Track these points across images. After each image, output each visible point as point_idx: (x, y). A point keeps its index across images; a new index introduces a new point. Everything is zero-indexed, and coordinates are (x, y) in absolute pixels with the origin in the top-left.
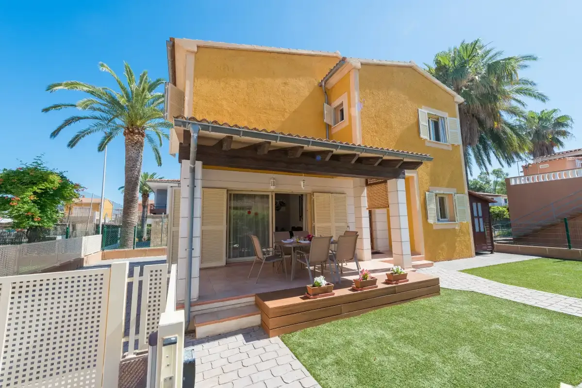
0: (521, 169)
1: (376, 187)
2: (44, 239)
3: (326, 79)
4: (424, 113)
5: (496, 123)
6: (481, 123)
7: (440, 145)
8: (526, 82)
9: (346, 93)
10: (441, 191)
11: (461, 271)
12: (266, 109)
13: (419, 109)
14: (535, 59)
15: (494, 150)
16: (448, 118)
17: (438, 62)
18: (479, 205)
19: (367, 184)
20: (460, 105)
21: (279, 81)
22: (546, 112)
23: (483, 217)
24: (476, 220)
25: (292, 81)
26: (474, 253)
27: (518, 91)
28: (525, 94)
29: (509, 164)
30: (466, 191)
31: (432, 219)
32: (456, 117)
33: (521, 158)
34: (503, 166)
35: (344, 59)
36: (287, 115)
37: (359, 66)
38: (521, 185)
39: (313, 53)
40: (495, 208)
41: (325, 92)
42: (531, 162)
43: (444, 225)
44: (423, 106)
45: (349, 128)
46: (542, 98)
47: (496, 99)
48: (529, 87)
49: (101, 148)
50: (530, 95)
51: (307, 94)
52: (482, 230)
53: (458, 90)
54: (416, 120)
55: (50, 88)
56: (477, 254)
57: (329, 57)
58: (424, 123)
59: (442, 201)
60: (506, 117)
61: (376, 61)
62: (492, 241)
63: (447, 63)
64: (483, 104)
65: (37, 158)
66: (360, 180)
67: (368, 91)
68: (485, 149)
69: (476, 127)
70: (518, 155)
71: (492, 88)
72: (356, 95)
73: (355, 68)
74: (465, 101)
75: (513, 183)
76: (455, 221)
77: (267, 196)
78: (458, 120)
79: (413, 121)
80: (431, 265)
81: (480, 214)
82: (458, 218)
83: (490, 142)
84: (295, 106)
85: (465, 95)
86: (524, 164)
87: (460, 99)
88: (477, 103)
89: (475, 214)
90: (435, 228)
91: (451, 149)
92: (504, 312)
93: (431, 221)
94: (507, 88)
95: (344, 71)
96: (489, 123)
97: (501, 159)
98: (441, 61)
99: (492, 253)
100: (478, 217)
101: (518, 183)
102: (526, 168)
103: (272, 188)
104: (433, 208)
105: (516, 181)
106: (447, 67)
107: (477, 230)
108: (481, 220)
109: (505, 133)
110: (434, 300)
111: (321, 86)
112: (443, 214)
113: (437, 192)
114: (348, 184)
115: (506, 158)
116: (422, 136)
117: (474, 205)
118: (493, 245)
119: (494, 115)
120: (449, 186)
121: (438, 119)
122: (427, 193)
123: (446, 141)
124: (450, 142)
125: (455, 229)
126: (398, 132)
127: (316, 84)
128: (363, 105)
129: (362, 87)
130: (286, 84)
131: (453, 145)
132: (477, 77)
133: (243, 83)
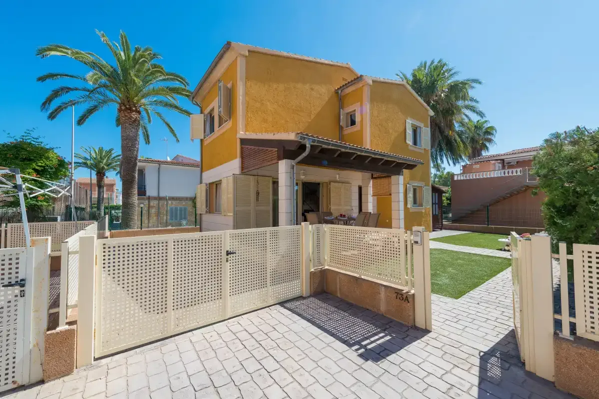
0: (462, 168)
1: (379, 181)
2: (44, 219)
3: (342, 88)
4: (409, 122)
5: (450, 132)
6: (441, 132)
7: (416, 149)
8: (472, 100)
9: (359, 103)
11: (431, 239)
12: (298, 111)
13: (407, 120)
14: (480, 83)
16: (423, 128)
17: (414, 76)
18: (437, 194)
19: (372, 178)
20: (431, 117)
21: (307, 86)
22: (480, 122)
24: (434, 205)
25: (316, 87)
26: (431, 229)
27: (467, 107)
28: (471, 110)
29: (454, 164)
30: (430, 185)
31: (410, 204)
33: (463, 159)
35: (361, 76)
36: (313, 117)
37: (371, 82)
38: (461, 180)
39: (331, 63)
41: (340, 98)
42: (468, 163)
43: (416, 209)
44: (409, 118)
45: (361, 131)
46: (481, 114)
47: (453, 113)
48: (473, 104)
49: (81, 121)
50: (474, 111)
51: (327, 99)
52: (437, 214)
53: (428, 103)
54: (404, 128)
55: (41, 52)
56: (433, 231)
57: (342, 67)
58: (409, 132)
59: (415, 190)
60: (457, 127)
61: (382, 80)
62: (442, 223)
63: (421, 77)
64: (445, 117)
65: (28, 132)
66: (368, 175)
67: (375, 103)
68: (440, 152)
70: (461, 157)
71: (452, 104)
72: (367, 107)
73: (368, 84)
74: (435, 115)
75: (456, 178)
76: (422, 206)
78: (429, 129)
79: (402, 129)
81: (437, 202)
82: (424, 204)
83: (444, 146)
84: (318, 110)
85: (433, 108)
86: (463, 164)
87: (432, 113)
88: (441, 116)
89: (434, 202)
90: (411, 211)
91: (423, 151)
93: (409, 206)
94: (460, 103)
95: (360, 85)
96: (446, 133)
97: (449, 159)
98: (417, 74)
99: (441, 230)
101: (459, 179)
102: (464, 167)
103: (303, 177)
104: (410, 196)
105: (458, 177)
106: (421, 81)
107: (434, 213)
108: (437, 205)
109: (455, 140)
111: (337, 93)
112: (415, 202)
113: (414, 185)
114: (356, 178)
116: (408, 142)
117: (434, 194)
118: (442, 224)
119: (451, 126)
120: (422, 180)
121: (417, 128)
122: (408, 185)
123: (421, 145)
124: (423, 147)
125: (422, 212)
126: (393, 137)
127: (333, 90)
128: (372, 114)
129: (372, 100)
130: (312, 89)
131: (425, 149)
132: (442, 95)
133: (281, 87)
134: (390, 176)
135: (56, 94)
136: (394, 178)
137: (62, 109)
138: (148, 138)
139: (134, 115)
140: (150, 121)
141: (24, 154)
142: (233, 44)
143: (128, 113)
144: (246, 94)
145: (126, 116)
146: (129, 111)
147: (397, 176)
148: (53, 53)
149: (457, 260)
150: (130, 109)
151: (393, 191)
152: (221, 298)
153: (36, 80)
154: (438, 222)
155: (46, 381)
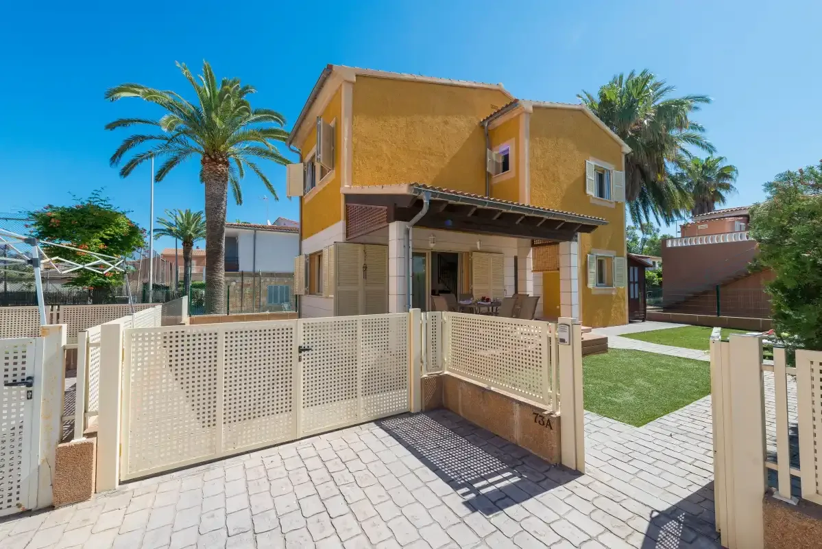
0: (679, 229)
1: (542, 250)
2: (114, 301)
3: (490, 118)
4: (591, 163)
5: (659, 176)
6: (644, 175)
7: (603, 203)
8: (695, 127)
9: (514, 139)
10: (602, 253)
11: (622, 335)
12: (425, 153)
13: (587, 161)
14: (707, 101)
15: (653, 205)
16: (614, 171)
17: (603, 96)
18: (636, 269)
19: (533, 245)
20: (626, 155)
21: (439, 119)
22: (711, 160)
23: (638, 282)
24: (632, 286)
25: (453, 120)
26: (627, 321)
27: (686, 138)
28: (693, 142)
29: (668, 223)
30: (625, 255)
32: (621, 171)
33: (680, 216)
34: (660, 224)
35: (516, 101)
36: (447, 161)
37: (531, 109)
38: (677, 248)
39: (474, 85)
40: (649, 273)
41: (487, 133)
42: (690, 221)
43: (602, 290)
44: (590, 157)
45: (516, 180)
46: (709, 148)
47: (663, 148)
48: (697, 133)
49: (159, 177)
50: (698, 143)
51: (467, 135)
52: (637, 296)
53: (623, 135)
54: (582, 174)
55: (111, 94)
56: (630, 322)
57: (491, 90)
58: (591, 178)
59: (600, 264)
60: (672, 169)
61: (547, 104)
62: (645, 310)
63: (613, 98)
64: (649, 154)
65: (95, 192)
66: (527, 241)
67: (538, 138)
68: (645, 204)
69: (639, 179)
70: (678, 213)
71: (660, 135)
72: (525, 144)
73: (527, 113)
74: (632, 152)
75: (669, 244)
76: (612, 286)
77: (424, 255)
78: (623, 173)
79: (579, 174)
80: (590, 331)
81: (636, 280)
82: (615, 283)
83: (650, 197)
84: (456, 150)
85: (631, 142)
86: (682, 223)
87: (627, 149)
88: (643, 153)
89: (632, 280)
90: (593, 293)
91: (613, 206)
93: (590, 286)
94: (674, 133)
95: (515, 113)
96: (652, 177)
97: (659, 216)
98: (607, 95)
99: (643, 321)
100: (634, 283)
101: (675, 245)
102: (683, 228)
103: (432, 245)
104: (593, 270)
105: (672, 243)
106: (613, 103)
107: (632, 297)
108: (636, 285)
109: (668, 188)
111: (483, 127)
112: (601, 279)
113: (598, 255)
114: (510, 245)
115: (665, 216)
116: (589, 192)
117: (631, 268)
118: (645, 313)
119: (660, 167)
120: (610, 248)
121: (603, 171)
122: (589, 255)
123: (610, 198)
124: (614, 198)
125: (612, 295)
126: (565, 187)
127: (477, 123)
128: (532, 155)
129: (533, 134)
130: (446, 123)
131: (616, 202)
132: (645, 122)
133: (402, 122)
134: (558, 243)
135: (128, 144)
136: (563, 245)
137: (137, 163)
138: (240, 195)
139: (221, 167)
140: (242, 175)
141: (90, 220)
142: (335, 67)
143: (213, 165)
144: (353, 133)
145: (211, 169)
146: (214, 163)
147: (568, 242)
148: (124, 94)
149: (655, 367)
150: (215, 160)
151: (561, 265)
152: (290, 410)
153: (104, 128)
154: (638, 310)
155: (56, 506)
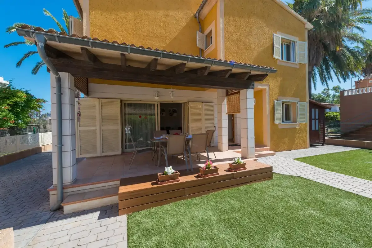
0: (354, 84)
1: (234, 98)
3: (199, 11)
4: (278, 37)
5: (338, 47)
6: (326, 47)
7: (290, 64)
9: (214, 22)
10: (287, 100)
11: (295, 159)
12: (150, 37)
13: (274, 34)
15: (335, 70)
16: (298, 42)
18: (317, 110)
19: (227, 95)
21: (161, 13)
23: (319, 119)
24: (313, 122)
25: (172, 13)
26: (308, 145)
27: (360, 20)
29: (345, 80)
30: (308, 100)
31: (278, 120)
32: (304, 41)
33: (355, 75)
34: (340, 82)
36: (168, 42)
38: (352, 96)
40: (330, 113)
41: (198, 21)
42: (362, 78)
43: (288, 125)
44: (278, 32)
45: (216, 48)
47: (340, 26)
51: (185, 24)
52: (317, 129)
54: (271, 43)
55: (9, 30)
56: (311, 146)
58: (277, 46)
60: (348, 42)
62: (324, 136)
64: (329, 32)
66: (222, 91)
67: (231, 18)
68: (327, 69)
69: (322, 51)
71: (338, 16)
72: (220, 22)
74: (314, 28)
75: (346, 94)
76: (296, 123)
77: (154, 105)
78: (305, 43)
79: (268, 44)
80: (274, 154)
81: (317, 117)
82: (298, 120)
83: (331, 63)
84: (174, 35)
86: (357, 79)
87: (310, 26)
88: (324, 30)
89: (313, 117)
90: (280, 127)
91: (298, 67)
92: (320, 196)
93: (277, 122)
96: (332, 48)
97: (339, 77)
99: (323, 145)
100: (315, 119)
101: (350, 94)
102: (357, 83)
103: (157, 98)
104: (279, 112)
105: (348, 93)
106: (303, 2)
107: (313, 129)
108: (317, 121)
109: (345, 56)
110: (266, 184)
111: (196, 17)
112: (286, 117)
113: (284, 100)
115: (343, 76)
116: (276, 57)
117: (313, 110)
118: (324, 139)
119: (337, 40)
120: (294, 96)
121: (290, 43)
122: (276, 101)
123: (295, 61)
124: (298, 60)
125: (295, 128)
126: (255, 53)
127: (192, 15)
128: (226, 30)
129: (227, 14)
130: (167, 16)
131: (300, 64)
132: (326, 8)
133: (131, 15)
134: (239, 91)
135: (26, 56)
136: (242, 92)
137: (39, 67)
147: (245, 90)
151: (241, 107)
154: (319, 138)
